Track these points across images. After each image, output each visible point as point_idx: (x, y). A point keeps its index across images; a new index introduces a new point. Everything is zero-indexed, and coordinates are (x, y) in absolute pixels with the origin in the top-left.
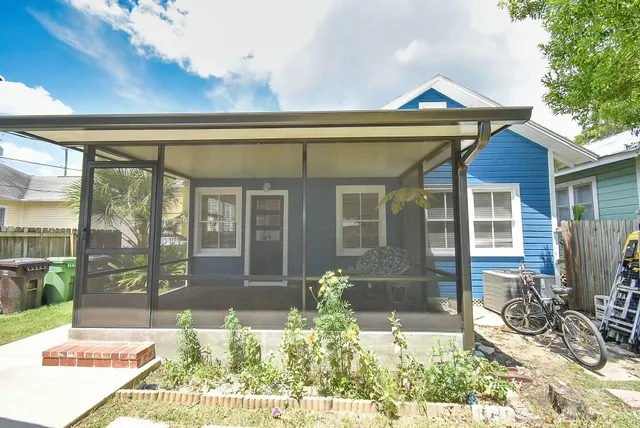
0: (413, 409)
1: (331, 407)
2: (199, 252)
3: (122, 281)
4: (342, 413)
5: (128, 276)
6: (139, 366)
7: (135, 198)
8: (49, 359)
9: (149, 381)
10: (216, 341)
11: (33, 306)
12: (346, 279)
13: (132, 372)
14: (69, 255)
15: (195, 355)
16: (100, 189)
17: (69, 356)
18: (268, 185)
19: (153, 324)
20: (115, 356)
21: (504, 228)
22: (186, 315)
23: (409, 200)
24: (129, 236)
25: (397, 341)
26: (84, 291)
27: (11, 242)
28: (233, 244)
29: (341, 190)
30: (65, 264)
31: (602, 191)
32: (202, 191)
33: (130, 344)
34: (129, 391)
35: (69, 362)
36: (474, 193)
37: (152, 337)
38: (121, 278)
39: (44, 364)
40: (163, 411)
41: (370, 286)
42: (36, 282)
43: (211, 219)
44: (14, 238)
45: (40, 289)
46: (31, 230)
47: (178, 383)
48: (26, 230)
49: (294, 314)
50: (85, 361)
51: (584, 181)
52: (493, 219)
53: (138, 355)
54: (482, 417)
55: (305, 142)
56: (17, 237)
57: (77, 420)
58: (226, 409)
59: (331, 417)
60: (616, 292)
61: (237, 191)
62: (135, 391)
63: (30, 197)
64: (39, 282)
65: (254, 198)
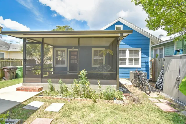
0: (100, 101)
1: (82, 100)
2: (56, 65)
3: (36, 73)
4: (84, 101)
5: (38, 72)
6: (39, 92)
7: (39, 51)
8: (18, 90)
9: (41, 94)
10: (57, 86)
11: (14, 79)
12: (86, 72)
13: (37, 93)
14: (22, 66)
15: (52, 89)
16: (29, 48)
17: (22, 89)
18: (73, 48)
19: (42, 82)
20: (33, 89)
21: (137, 60)
22: (50, 80)
23: (107, 53)
24: (38, 61)
25: (99, 87)
26: (25, 74)
27: (7, 62)
28: (65, 64)
29: (93, 49)
30: (21, 68)
31: (166, 50)
32: (56, 49)
33: (37, 87)
34: (36, 96)
35: (23, 90)
36: (129, 51)
37: (42, 85)
38: (36, 72)
39: (17, 91)
40: (44, 100)
41: (99, 75)
42: (14, 72)
43: (59, 57)
44: (7, 61)
45: (15, 74)
46: (12, 59)
47: (48, 95)
48: (10, 59)
49: (75, 80)
50: (26, 90)
51: (161, 47)
52: (134, 58)
53: (39, 89)
54: (116, 103)
55: (79, 38)
56: (8, 61)
57: (25, 101)
58: (58, 100)
59: (81, 102)
60: (160, 77)
61: (65, 49)
62: (37, 96)
63: (11, 50)
64: (15, 73)
65: (70, 51)
